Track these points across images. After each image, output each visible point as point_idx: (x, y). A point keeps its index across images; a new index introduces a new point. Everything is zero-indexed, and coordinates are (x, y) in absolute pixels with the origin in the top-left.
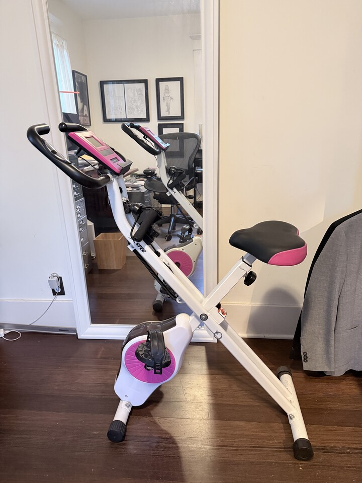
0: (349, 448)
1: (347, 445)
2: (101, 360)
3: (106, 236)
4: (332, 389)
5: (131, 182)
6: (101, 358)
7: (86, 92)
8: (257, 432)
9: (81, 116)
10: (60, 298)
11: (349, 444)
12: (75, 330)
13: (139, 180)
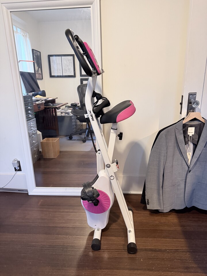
0: (168, 249)
1: (167, 248)
2: (41, 206)
3: (48, 139)
4: (163, 219)
5: (65, 110)
6: (40, 205)
7: (40, 61)
8: (120, 242)
9: (37, 74)
10: (19, 173)
11: (169, 247)
12: (27, 191)
13: (69, 109)
